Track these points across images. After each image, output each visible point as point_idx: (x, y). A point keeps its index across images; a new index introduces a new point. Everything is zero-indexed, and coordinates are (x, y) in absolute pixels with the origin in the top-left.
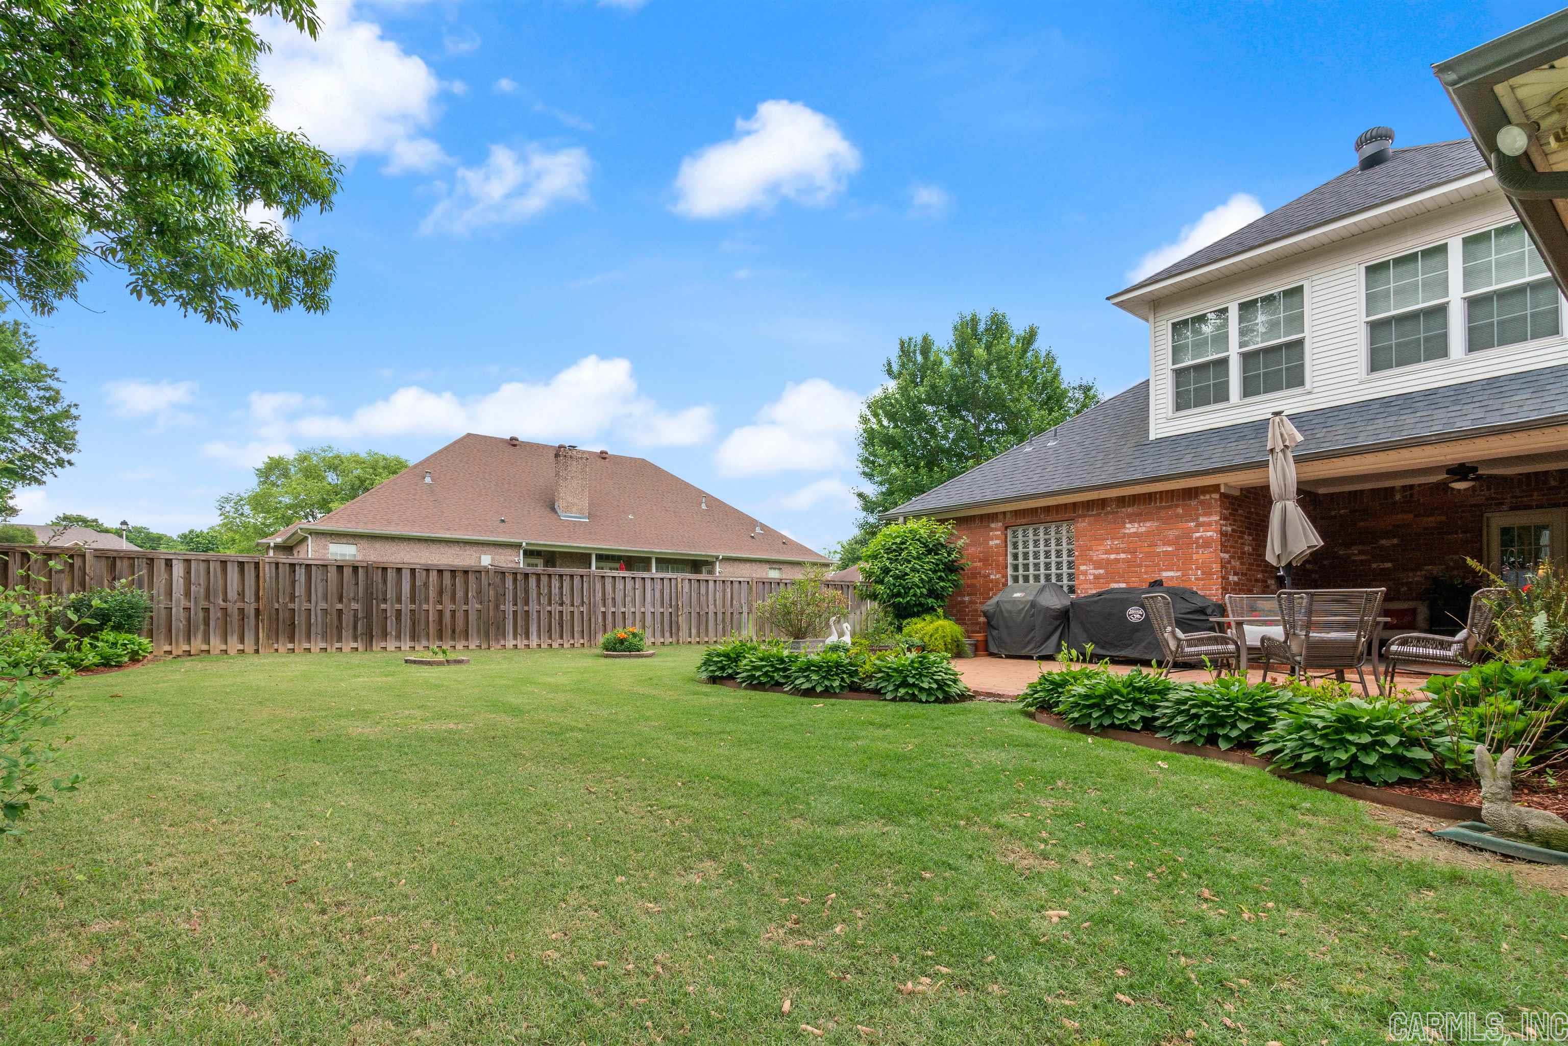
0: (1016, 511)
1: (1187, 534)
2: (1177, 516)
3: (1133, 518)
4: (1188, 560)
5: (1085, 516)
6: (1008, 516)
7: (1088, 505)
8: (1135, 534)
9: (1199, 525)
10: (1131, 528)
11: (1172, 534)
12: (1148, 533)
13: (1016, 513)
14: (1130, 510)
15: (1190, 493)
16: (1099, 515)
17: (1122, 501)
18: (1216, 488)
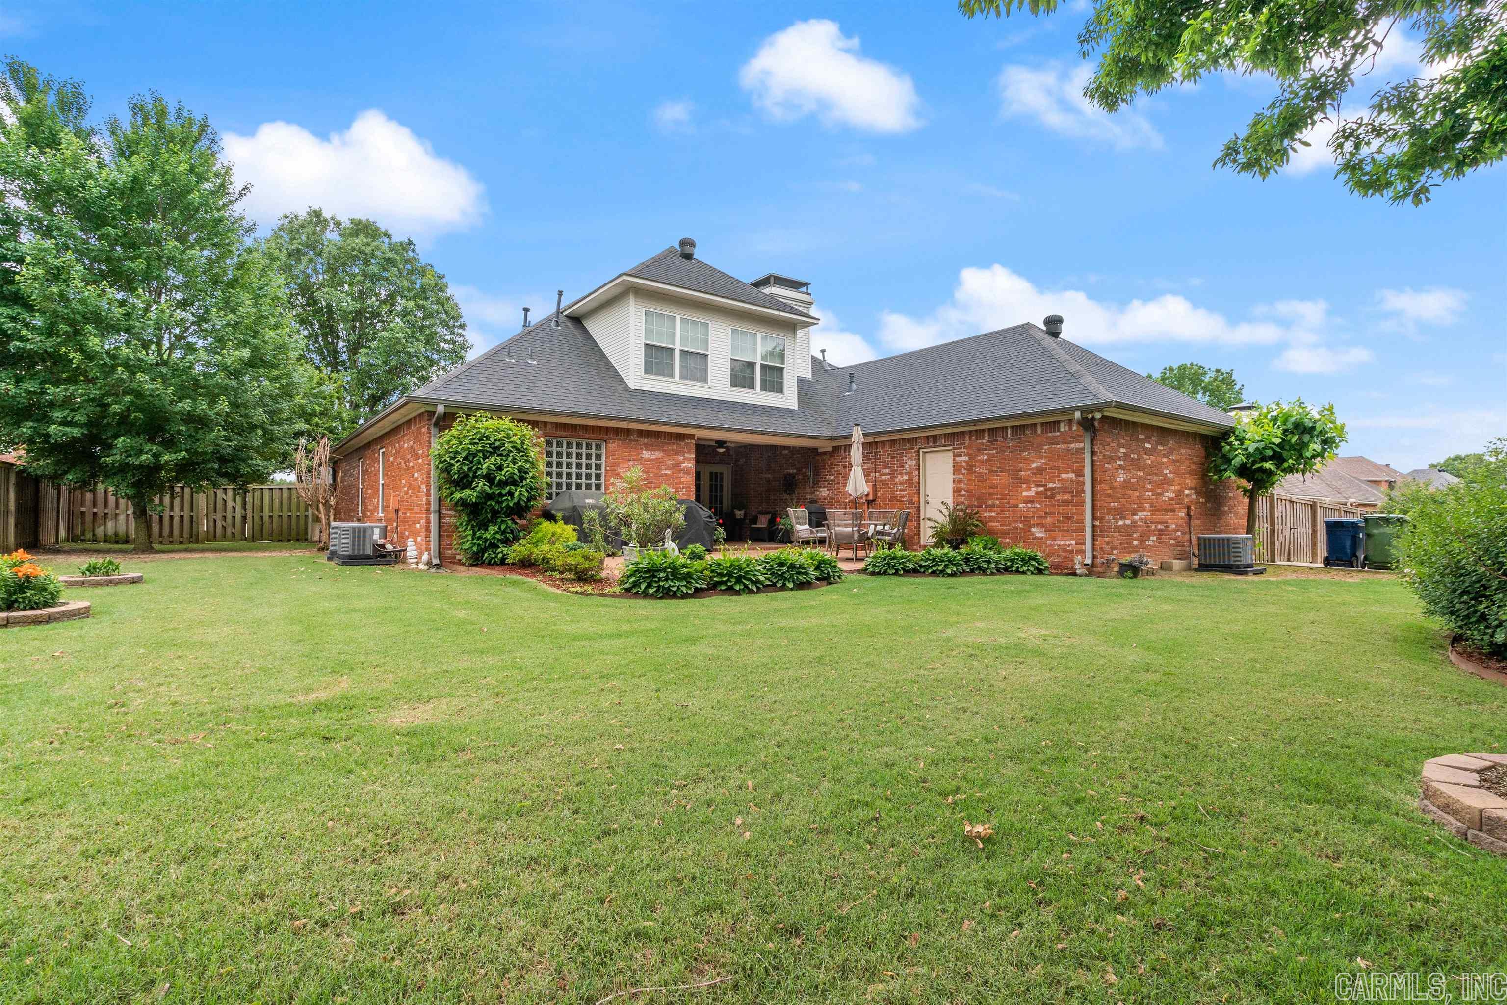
0: (557, 424)
1: (678, 465)
2: (673, 450)
3: (648, 447)
4: (678, 482)
5: (614, 439)
6: (549, 426)
7: (618, 431)
8: (648, 459)
9: (685, 459)
10: (646, 454)
11: (670, 462)
12: (657, 460)
13: (558, 425)
14: (646, 441)
15: (681, 437)
16: (624, 440)
17: (641, 433)
18: (692, 436)
